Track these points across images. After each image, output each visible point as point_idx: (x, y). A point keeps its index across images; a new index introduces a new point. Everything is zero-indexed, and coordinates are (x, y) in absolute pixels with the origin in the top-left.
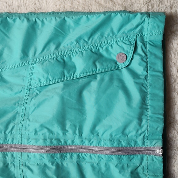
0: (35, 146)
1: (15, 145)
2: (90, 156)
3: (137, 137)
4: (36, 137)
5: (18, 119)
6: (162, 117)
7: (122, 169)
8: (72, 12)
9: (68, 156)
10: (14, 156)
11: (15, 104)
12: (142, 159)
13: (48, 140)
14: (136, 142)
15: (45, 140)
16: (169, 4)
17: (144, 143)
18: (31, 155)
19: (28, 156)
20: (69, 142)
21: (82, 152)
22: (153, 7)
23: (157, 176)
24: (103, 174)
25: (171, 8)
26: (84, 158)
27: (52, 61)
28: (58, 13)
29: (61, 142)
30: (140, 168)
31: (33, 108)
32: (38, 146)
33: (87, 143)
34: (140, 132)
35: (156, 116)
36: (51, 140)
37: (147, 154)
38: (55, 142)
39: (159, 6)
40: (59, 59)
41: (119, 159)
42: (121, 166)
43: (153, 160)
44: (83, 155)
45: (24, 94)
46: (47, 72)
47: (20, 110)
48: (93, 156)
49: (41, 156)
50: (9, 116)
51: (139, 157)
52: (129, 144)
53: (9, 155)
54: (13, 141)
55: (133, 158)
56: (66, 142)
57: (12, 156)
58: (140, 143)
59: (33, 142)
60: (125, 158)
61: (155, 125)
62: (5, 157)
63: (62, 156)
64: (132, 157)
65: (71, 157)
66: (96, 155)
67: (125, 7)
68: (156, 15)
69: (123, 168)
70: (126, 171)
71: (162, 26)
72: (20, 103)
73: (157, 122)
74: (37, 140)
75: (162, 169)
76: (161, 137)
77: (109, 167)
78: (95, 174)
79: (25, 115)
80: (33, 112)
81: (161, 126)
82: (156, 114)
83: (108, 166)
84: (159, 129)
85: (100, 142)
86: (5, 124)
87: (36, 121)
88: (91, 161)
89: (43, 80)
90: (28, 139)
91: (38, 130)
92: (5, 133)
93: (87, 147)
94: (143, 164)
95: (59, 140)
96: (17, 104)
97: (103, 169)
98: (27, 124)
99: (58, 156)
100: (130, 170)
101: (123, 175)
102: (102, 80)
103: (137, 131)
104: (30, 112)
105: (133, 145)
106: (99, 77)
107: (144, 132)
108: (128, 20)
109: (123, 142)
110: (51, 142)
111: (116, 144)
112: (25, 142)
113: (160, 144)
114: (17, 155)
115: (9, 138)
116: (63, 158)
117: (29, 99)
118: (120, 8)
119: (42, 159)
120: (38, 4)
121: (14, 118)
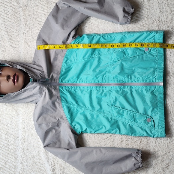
8: (127, 32)
16: (167, 26)
22: (160, 27)
25: (168, 28)
27: (120, 52)
28: (122, 33)
39: (163, 27)
40: (122, 50)
45: (109, 64)
46: (118, 56)
67: (149, 28)
68: (160, 31)
71: (162, 37)
86: (102, 75)
89: (116, 59)
102: (139, 58)
106: (137, 57)
108: (149, 35)
117: (111, 66)
118: (147, 29)
120: (114, 29)
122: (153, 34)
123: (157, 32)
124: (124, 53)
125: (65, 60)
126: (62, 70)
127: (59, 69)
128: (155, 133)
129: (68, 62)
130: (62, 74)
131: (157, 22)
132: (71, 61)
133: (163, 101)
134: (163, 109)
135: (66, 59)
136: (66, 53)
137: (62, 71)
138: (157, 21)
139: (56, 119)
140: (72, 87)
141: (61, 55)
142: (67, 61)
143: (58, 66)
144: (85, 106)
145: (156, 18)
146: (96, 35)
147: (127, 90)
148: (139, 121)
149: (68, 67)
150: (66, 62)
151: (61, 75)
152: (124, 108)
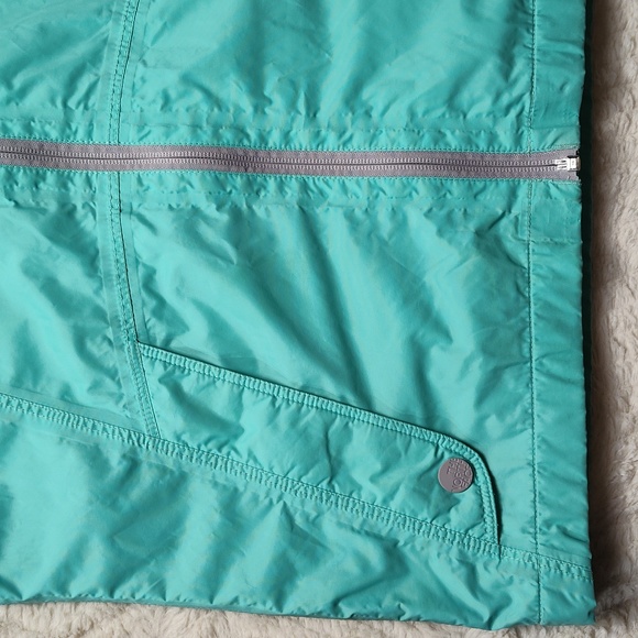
0: (164, 148)
1: (97, 148)
2: (344, 188)
3: (495, 120)
4: (167, 118)
5: (110, 62)
6: (579, 51)
7: (446, 225)
9: (272, 184)
10: (95, 183)
11: (99, 12)
12: (513, 194)
13: (207, 129)
14: (492, 138)
15: (195, 127)
17: (518, 139)
18: (150, 178)
19: (140, 181)
20: (275, 139)
21: (315, 173)
23: (563, 245)
24: (383, 243)
26: (321, 192)
29: (248, 136)
30: (504, 222)
31: (159, 24)
32: (173, 148)
33: (331, 142)
34: (505, 99)
35: (560, 47)
36: (216, 128)
37: (529, 176)
38: (228, 136)
41: (437, 189)
42: (444, 212)
43: (548, 194)
44: (321, 185)
47: (115, 31)
48: (351, 184)
49: (182, 178)
50: (81, 49)
51: (503, 186)
52: (469, 141)
53: (79, 179)
54: (89, 134)
55: (484, 188)
56: (263, 139)
57: (88, 181)
58: (505, 139)
59: (156, 136)
60: (456, 188)
61: (556, 76)
62: (65, 186)
63: (249, 184)
64: (480, 185)
65: (281, 187)
66: (364, 183)
69: (449, 219)
70: (461, 229)
72: (114, 9)
73: (563, 65)
74: (169, 128)
75: (577, 224)
76: (575, 119)
77: (405, 219)
78: (357, 241)
79: (133, 50)
80: (157, 37)
81: (574, 79)
82: (558, 40)
83: (400, 217)
84: (568, 89)
85: (374, 137)
87: (168, 65)
88: (342, 199)
90: (141, 126)
91: (173, 94)
92: (65, 104)
93: (333, 155)
94: (515, 211)
95: (240, 131)
96: (105, 14)
97: (386, 226)
98: (139, 75)
99: (239, 181)
100: (472, 226)
101: (450, 242)
103: (498, 96)
104: (148, 42)
105: (483, 145)
107: (520, 98)
109: (449, 137)
110: (216, 134)
111: (426, 143)
112: (130, 136)
113: (572, 139)
114: (103, 180)
115: (79, 122)
116: (254, 190)
119: (185, 189)
121: (95, 58)
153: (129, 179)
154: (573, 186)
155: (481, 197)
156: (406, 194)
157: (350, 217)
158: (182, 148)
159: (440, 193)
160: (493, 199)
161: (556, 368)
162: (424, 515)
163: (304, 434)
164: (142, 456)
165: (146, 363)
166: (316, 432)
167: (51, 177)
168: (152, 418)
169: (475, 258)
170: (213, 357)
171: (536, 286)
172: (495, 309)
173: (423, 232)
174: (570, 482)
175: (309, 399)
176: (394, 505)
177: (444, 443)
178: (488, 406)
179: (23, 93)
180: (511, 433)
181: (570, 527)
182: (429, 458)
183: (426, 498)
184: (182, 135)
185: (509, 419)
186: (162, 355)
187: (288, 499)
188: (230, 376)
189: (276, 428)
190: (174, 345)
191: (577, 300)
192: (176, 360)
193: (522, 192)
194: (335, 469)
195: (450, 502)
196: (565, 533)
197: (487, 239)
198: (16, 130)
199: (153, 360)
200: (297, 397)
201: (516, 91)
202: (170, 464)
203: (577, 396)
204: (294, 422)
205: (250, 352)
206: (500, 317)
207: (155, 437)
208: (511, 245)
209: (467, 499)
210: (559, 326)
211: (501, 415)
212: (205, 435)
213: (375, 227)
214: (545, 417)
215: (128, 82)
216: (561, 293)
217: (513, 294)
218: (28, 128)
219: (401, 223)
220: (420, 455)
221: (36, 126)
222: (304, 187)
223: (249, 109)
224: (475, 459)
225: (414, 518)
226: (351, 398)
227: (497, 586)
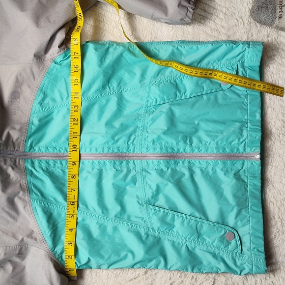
0: (153, 154)
1: (136, 154)
2: (200, 162)
3: (239, 145)
4: (154, 146)
5: (138, 132)
6: (260, 128)
7: (226, 173)
9: (181, 162)
10: (136, 163)
11: (135, 119)
12: (243, 164)
13: (165, 149)
14: (238, 149)
15: (161, 148)
16: (266, 33)
17: (244, 150)
18: (150, 162)
19: (147, 162)
20: (181, 150)
21: (192, 159)
22: (252, 36)
23: (256, 177)
24: (210, 177)
25: (268, 37)
26: (194, 164)
27: (167, 84)
28: (172, 42)
29: (175, 150)
30: (241, 171)
31: (151, 122)
32: (156, 154)
33: (196, 151)
34: (241, 140)
35: (254, 127)
36: (167, 148)
37: (247, 159)
38: (170, 150)
39: (257, 34)
40: (172, 81)
41: (224, 163)
42: (225, 169)
43: (252, 164)
44: (193, 161)
46: (163, 92)
47: (140, 124)
48: (201, 162)
49: (158, 162)
50: (131, 129)
51: (241, 162)
52: (232, 151)
53: (131, 162)
54: (134, 151)
55: (236, 162)
56: (178, 150)
57: (134, 163)
58: (241, 149)
59: (151, 151)
60: (229, 163)
61: (254, 134)
62: (128, 164)
63: (175, 162)
64: (235, 162)
65: (183, 163)
66: (205, 161)
67: (229, 36)
69: (227, 170)
70: (230, 173)
71: (260, 55)
72: (139, 118)
73: (256, 131)
74: (155, 149)
75: (260, 171)
76: (259, 145)
77: (216, 171)
78: (204, 177)
79: (144, 128)
80: (150, 125)
81: (259, 135)
83: (214, 170)
84: (257, 137)
85: (207, 150)
87: (154, 133)
88: (200, 166)
89: (159, 99)
90: (147, 149)
91: (155, 140)
92: (128, 143)
93: (196, 154)
94: (244, 168)
95: (173, 149)
96: (137, 120)
97: (211, 172)
98: (146, 135)
99: (173, 162)
100: (233, 172)
101: (228, 177)
102: (209, 99)
103: (239, 140)
104: (148, 126)
105: (235, 152)
106: (205, 97)
107: (245, 140)
109: (227, 149)
110: (167, 150)
111: (221, 151)
112: (144, 151)
113: (258, 150)
114: (138, 162)
115: (131, 148)
116: (176, 163)
118: (224, 38)
119: (159, 165)
121: (135, 131)
122: (240, 48)
123: (248, 43)
124: (176, 87)
125: (40, 98)
126: (31, 121)
127: (25, 120)
128: (245, 266)
129: (46, 102)
130: (32, 131)
131: (246, 24)
132: (54, 100)
133: (258, 194)
134: (261, 210)
135: (42, 96)
136: (43, 83)
137: (32, 124)
138: (246, 22)
139: (17, 239)
140: (55, 162)
141: (29, 87)
142: (43, 100)
143: (22, 111)
144: (87, 207)
145: (243, 15)
146: (115, 45)
147: (182, 168)
148: (207, 239)
149: (46, 114)
150: (41, 104)
151: (29, 133)
152: (175, 210)
153: (144, 162)
154: (259, 162)
155: (235, 165)
156: (216, 164)
157: (201, 170)
158: (158, 154)
159: (225, 164)
160: (238, 165)
161: (255, 208)
162: (222, 247)
163: (191, 227)
164: (150, 233)
165: (149, 209)
166: (194, 226)
167: (124, 162)
168: (151, 224)
169: (234, 181)
170: (167, 207)
171: (249, 188)
172: (239, 194)
173: (221, 174)
174: (259, 237)
175: (192, 218)
176: (214, 244)
177: (227, 228)
178: (238, 219)
179: (117, 141)
180: (244, 225)
181: (260, 249)
182: (223, 232)
183: (222, 242)
184: (158, 150)
185: (244, 222)
186: (153, 207)
187: (187, 243)
188: (171, 212)
189: (184, 225)
190: (156, 204)
191: (260, 191)
192: (157, 208)
193: (246, 163)
194: (199, 235)
195: (229, 243)
196: (258, 251)
197: (237, 176)
198: (116, 151)
199: (151, 209)
200: (189, 217)
201: (244, 138)
202: (156, 235)
203: (261, 215)
204: (188, 224)
205: (176, 206)
206: (241, 196)
207: (153, 228)
208: (243, 177)
209: (233, 242)
210: (255, 198)
211: (241, 221)
212: (166, 228)
213: (208, 173)
214: (253, 221)
215: (144, 137)
216: (256, 189)
217: (244, 190)
218: (119, 150)
219: (215, 172)
220: (221, 232)
221: (121, 149)
222: (189, 162)
223: (175, 144)
224: (235, 232)
225: (220, 247)
226: (203, 218)
227: (242, 264)
